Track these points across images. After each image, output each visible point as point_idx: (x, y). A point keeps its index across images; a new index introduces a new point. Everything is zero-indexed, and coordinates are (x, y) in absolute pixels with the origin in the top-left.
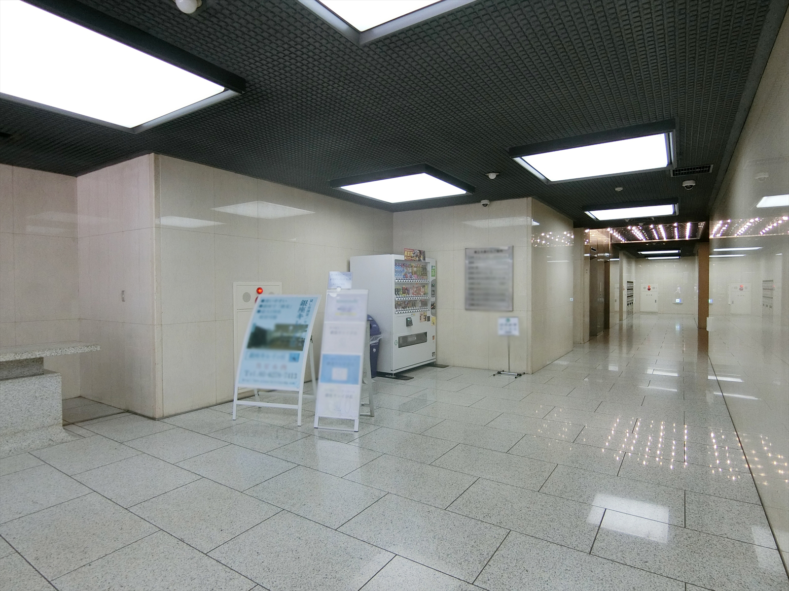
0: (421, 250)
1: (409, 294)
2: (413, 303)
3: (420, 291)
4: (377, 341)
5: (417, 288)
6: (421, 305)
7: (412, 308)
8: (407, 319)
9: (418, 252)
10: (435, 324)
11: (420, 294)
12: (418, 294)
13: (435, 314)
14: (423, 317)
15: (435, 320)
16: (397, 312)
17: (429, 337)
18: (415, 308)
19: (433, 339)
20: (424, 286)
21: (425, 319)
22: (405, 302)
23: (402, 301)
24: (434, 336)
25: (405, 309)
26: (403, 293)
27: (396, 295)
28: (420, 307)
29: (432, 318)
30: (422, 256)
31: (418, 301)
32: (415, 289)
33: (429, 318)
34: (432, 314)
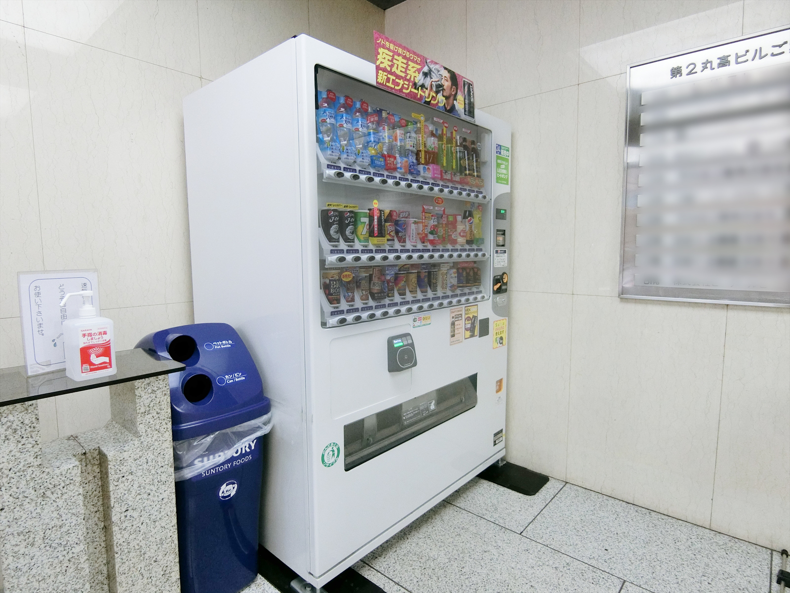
0: (457, 71)
1: (402, 240)
2: (424, 274)
3: (455, 227)
4: (246, 444)
5: (440, 217)
6: (454, 281)
7: (420, 296)
8: (390, 342)
9: (446, 74)
10: (505, 341)
11: (454, 242)
12: (444, 240)
13: (504, 311)
14: (461, 324)
15: (506, 329)
16: (334, 320)
17: (484, 389)
18: (430, 294)
19: (498, 390)
20: (468, 215)
21: (472, 330)
22: (382, 270)
23: (367, 268)
24: (500, 382)
25: (387, 301)
26: (371, 234)
27: (330, 239)
28: (453, 288)
29: (496, 323)
30: (460, 97)
31: (444, 269)
32: (432, 222)
33: (485, 324)
34: (496, 309)
